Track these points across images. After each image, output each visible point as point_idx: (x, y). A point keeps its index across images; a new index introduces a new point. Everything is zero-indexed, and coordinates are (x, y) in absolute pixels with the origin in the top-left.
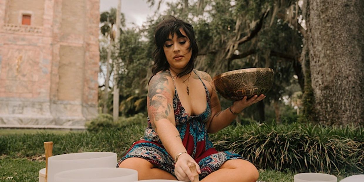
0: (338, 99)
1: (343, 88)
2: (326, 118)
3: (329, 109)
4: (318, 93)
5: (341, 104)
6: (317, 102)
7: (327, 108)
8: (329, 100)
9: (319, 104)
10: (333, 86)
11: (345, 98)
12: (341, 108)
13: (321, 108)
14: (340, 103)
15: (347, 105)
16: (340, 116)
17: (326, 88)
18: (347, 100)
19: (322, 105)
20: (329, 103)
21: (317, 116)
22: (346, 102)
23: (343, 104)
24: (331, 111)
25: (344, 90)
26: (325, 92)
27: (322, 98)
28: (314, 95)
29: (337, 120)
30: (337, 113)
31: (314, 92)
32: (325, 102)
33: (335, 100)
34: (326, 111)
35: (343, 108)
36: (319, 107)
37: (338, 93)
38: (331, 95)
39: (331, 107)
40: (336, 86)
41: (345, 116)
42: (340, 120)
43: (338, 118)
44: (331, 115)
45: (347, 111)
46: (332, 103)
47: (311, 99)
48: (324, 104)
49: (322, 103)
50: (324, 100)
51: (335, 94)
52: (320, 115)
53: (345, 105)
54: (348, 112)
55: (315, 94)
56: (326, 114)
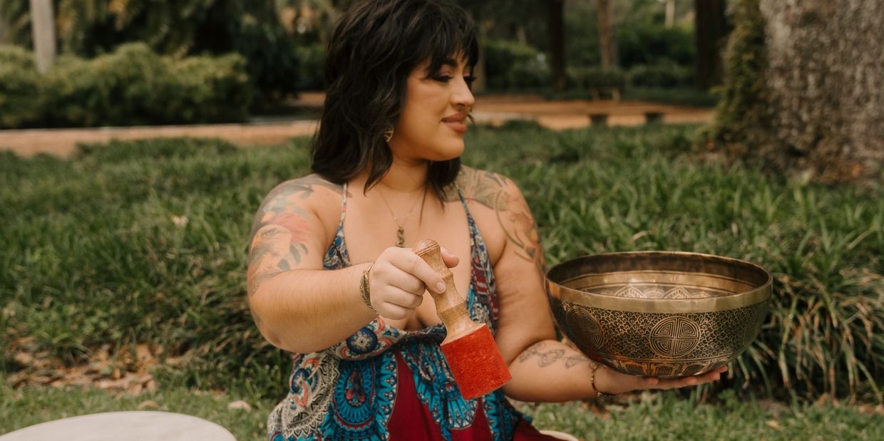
0: (846, 60)
1: (863, 25)
2: (799, 118)
3: (812, 92)
4: (781, 34)
5: (853, 78)
6: (774, 64)
7: (805, 88)
8: (816, 61)
9: (782, 71)
10: (832, 14)
11: (866, 58)
12: (850, 92)
13: (788, 86)
14: (848, 72)
15: (871, 80)
16: (844, 115)
17: (810, 19)
18: (873, 65)
19: (790, 79)
20: (814, 71)
21: (771, 111)
22: (870, 71)
23: (858, 76)
24: (819, 98)
25: (865, 32)
26: (803, 32)
27: (791, 53)
28: (768, 41)
29: (833, 129)
30: (836, 105)
31: (767, 32)
32: (803, 68)
33: (835, 62)
34: (802, 99)
35: (858, 90)
36: (778, 83)
37: (847, 40)
38: (822, 45)
39: (820, 83)
40: (841, 18)
41: (862, 116)
42: (843, 130)
43: (840, 123)
44: (816, 113)
45: (868, 99)
46: (824, 72)
47: (757, 54)
48: (796, 73)
49: (790, 69)
50: (797, 61)
51: (834, 43)
52: (783, 109)
53: (864, 82)
54: (870, 106)
55: (771, 37)
56: (800, 107)
